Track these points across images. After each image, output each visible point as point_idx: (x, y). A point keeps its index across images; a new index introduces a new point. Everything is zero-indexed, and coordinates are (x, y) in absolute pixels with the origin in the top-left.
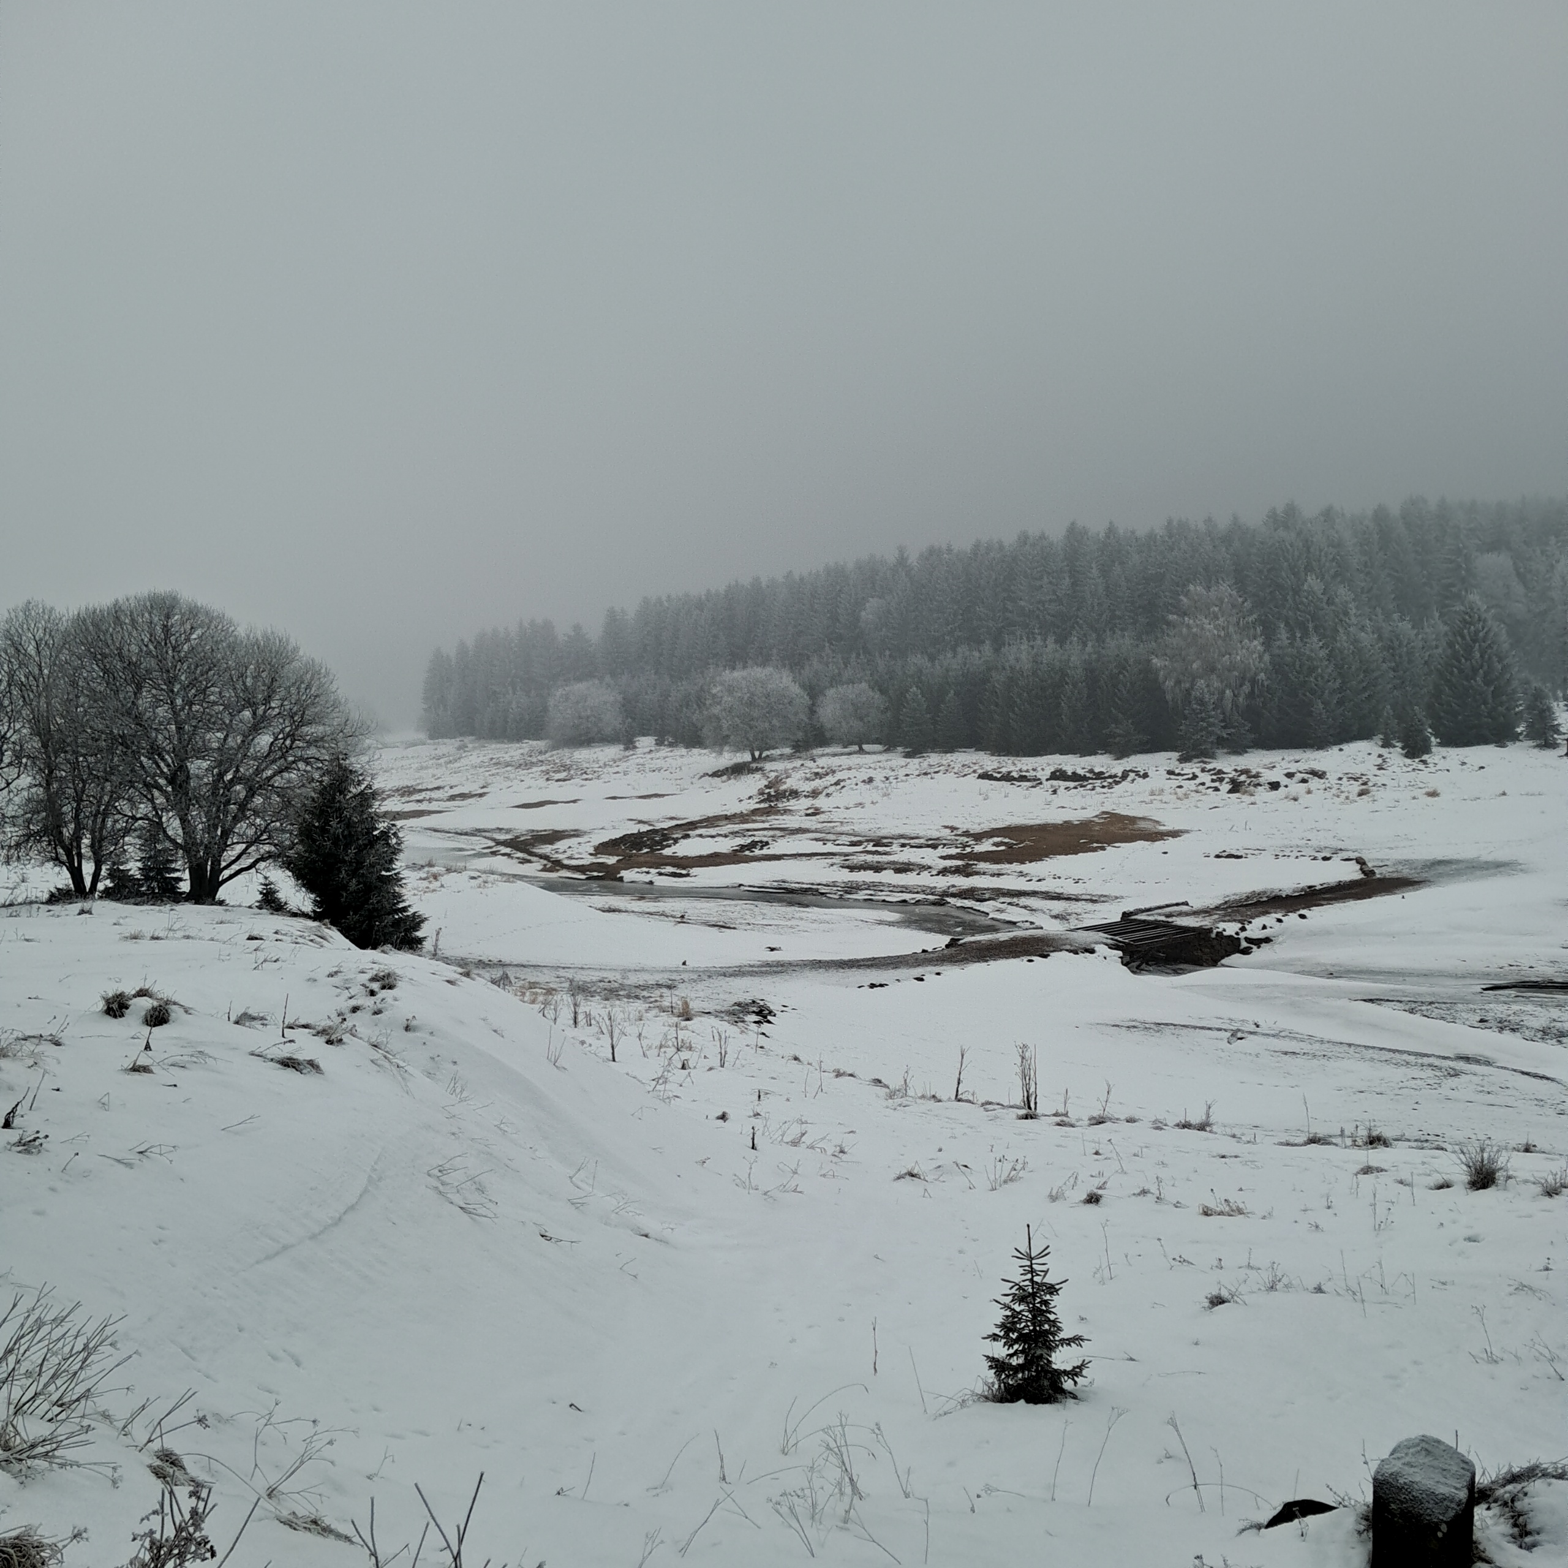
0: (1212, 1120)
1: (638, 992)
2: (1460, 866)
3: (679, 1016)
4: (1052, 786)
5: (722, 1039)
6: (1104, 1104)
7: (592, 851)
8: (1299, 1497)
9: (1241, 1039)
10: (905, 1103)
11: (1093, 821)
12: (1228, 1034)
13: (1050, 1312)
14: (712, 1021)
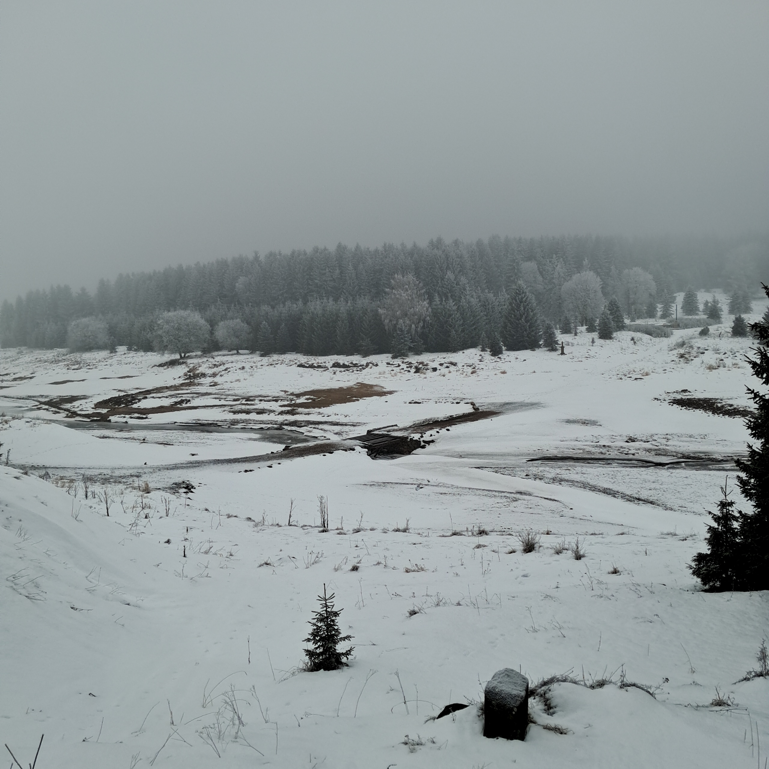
0: (409, 527)
1: (120, 479)
2: (517, 405)
3: (143, 491)
4: (333, 370)
5: (167, 502)
6: (360, 522)
7: (93, 406)
8: (452, 703)
9: (421, 488)
10: (263, 529)
11: (353, 387)
12: (416, 486)
13: (335, 625)
14: (161, 493)
